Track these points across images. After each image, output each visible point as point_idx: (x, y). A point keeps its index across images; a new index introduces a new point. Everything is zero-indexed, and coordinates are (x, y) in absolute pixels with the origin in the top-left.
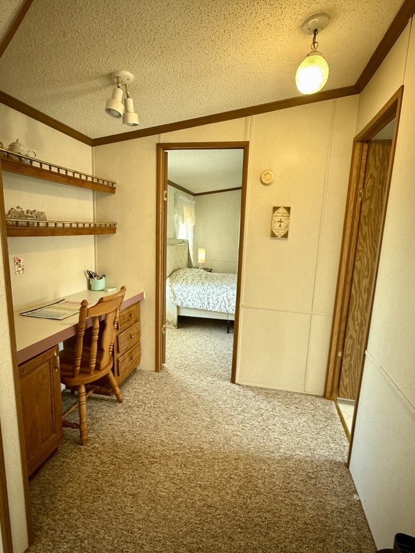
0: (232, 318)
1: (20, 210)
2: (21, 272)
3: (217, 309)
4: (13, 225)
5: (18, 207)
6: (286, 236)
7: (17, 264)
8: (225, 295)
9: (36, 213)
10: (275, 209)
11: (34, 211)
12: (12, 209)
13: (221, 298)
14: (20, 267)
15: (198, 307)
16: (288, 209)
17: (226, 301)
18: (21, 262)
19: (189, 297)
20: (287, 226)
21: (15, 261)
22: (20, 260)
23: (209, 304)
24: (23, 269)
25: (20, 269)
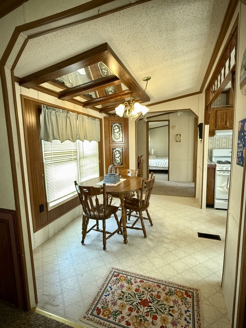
0: (167, 169)
3: (161, 166)
6: (180, 141)
8: (164, 161)
10: (177, 135)
13: (163, 163)
15: (155, 166)
16: (180, 135)
17: (165, 164)
19: (152, 163)
20: (180, 139)
23: (159, 165)
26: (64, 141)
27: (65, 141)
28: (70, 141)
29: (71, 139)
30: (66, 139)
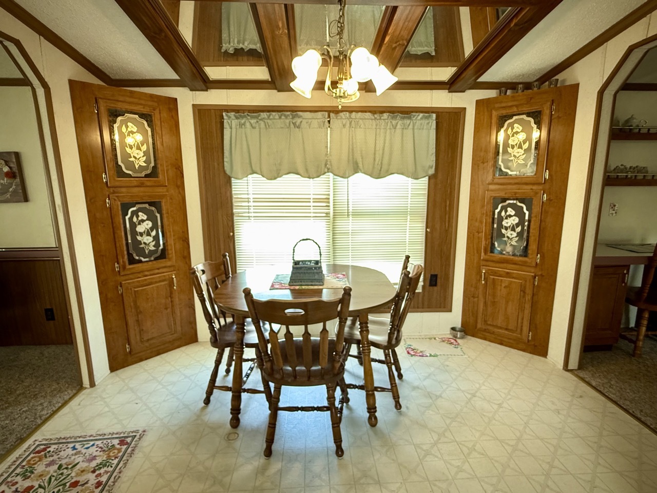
1: (623, 167)
2: (614, 215)
4: (614, 178)
5: (622, 165)
7: (612, 208)
9: (638, 168)
11: (637, 167)
12: (617, 167)
14: (614, 210)
18: (616, 207)
21: (611, 205)
22: (615, 206)
24: (616, 213)
25: (614, 212)
26: (280, 175)
27: (284, 176)
28: (299, 176)
29: (301, 172)
30: (286, 173)
